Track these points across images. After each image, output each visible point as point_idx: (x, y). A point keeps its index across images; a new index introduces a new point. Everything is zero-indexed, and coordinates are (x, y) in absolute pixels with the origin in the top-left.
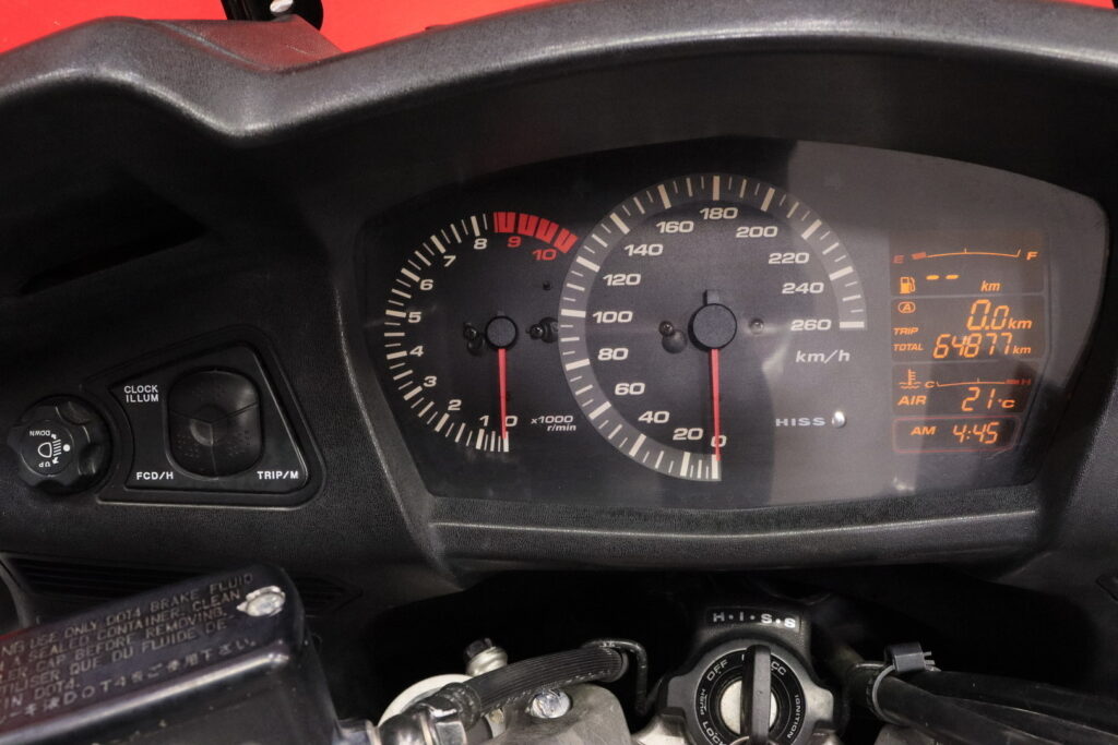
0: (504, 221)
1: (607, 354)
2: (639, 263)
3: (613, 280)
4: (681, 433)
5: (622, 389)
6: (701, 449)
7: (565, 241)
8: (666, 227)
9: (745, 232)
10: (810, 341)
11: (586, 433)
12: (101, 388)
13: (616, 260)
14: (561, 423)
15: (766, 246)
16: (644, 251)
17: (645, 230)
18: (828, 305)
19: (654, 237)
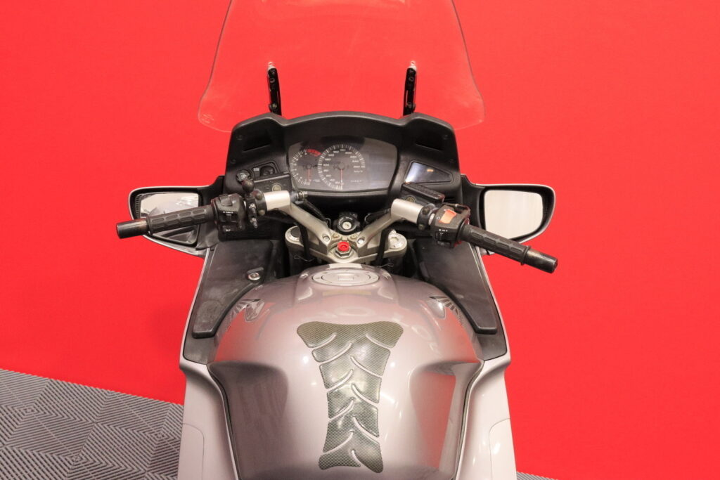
0: (309, 150)
1: (325, 171)
2: (331, 157)
3: (327, 159)
4: (336, 183)
5: (327, 176)
6: (340, 185)
7: (319, 154)
8: (335, 152)
9: (347, 153)
10: (356, 169)
11: (321, 181)
12: (250, 169)
13: (327, 157)
14: (318, 181)
15: (350, 155)
16: (331, 155)
17: (331, 152)
18: (359, 164)
19: (333, 153)
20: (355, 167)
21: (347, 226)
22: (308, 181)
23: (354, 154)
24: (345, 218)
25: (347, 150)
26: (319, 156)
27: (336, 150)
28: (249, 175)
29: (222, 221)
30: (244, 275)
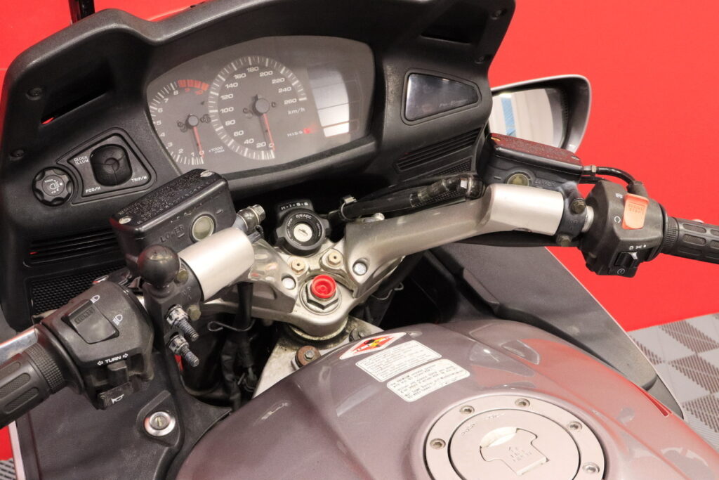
0: (182, 83)
1: (228, 123)
2: (231, 91)
3: (225, 97)
4: (259, 145)
5: (236, 134)
6: (267, 149)
7: (205, 86)
8: (237, 77)
9: (262, 74)
10: (291, 107)
11: (228, 151)
12: (64, 162)
13: (223, 91)
14: (219, 150)
15: (270, 78)
16: (232, 85)
17: (230, 79)
18: (294, 94)
19: (234, 80)
20: (287, 102)
21: (302, 233)
22: (198, 156)
23: (277, 75)
24: (294, 218)
25: (263, 68)
26: (207, 93)
27: (238, 72)
28: (66, 178)
29: (98, 384)
30: (137, 434)
